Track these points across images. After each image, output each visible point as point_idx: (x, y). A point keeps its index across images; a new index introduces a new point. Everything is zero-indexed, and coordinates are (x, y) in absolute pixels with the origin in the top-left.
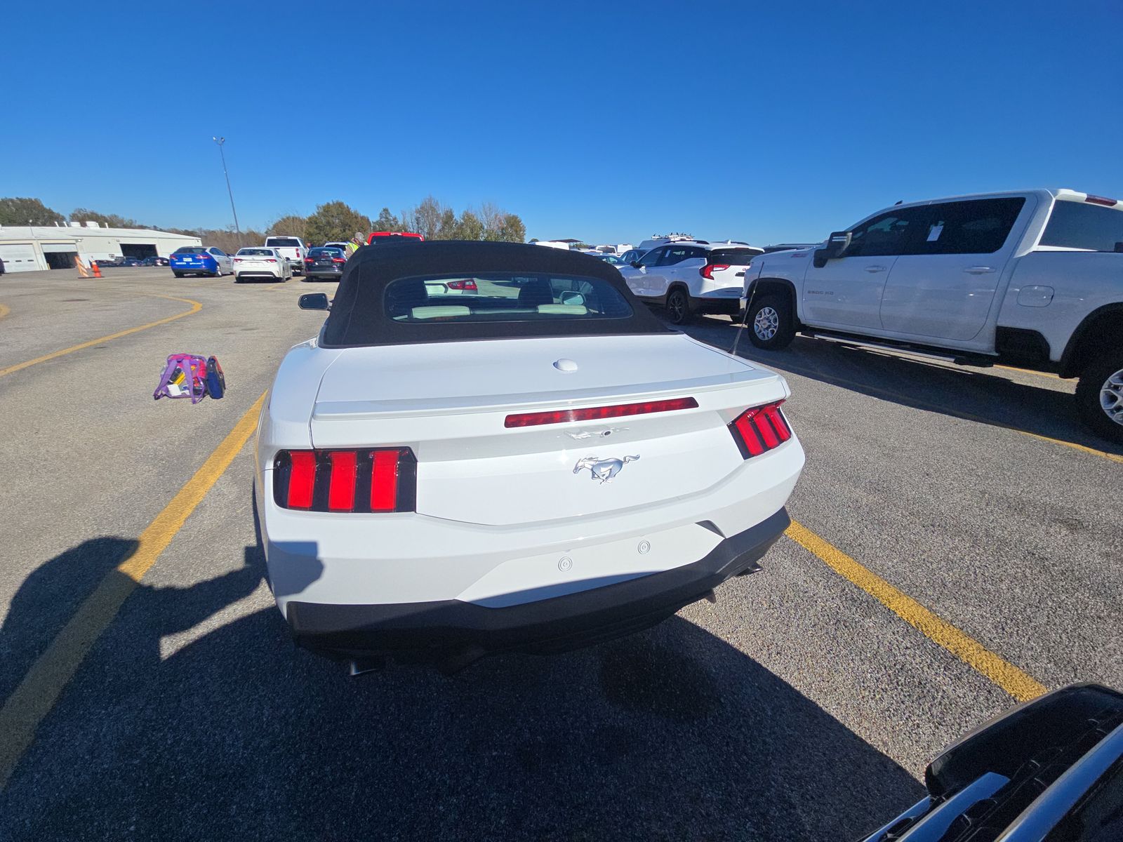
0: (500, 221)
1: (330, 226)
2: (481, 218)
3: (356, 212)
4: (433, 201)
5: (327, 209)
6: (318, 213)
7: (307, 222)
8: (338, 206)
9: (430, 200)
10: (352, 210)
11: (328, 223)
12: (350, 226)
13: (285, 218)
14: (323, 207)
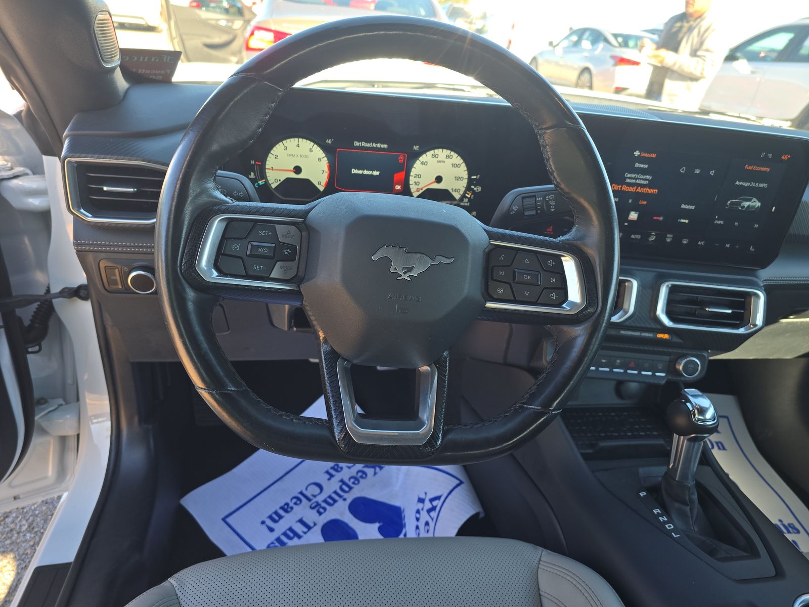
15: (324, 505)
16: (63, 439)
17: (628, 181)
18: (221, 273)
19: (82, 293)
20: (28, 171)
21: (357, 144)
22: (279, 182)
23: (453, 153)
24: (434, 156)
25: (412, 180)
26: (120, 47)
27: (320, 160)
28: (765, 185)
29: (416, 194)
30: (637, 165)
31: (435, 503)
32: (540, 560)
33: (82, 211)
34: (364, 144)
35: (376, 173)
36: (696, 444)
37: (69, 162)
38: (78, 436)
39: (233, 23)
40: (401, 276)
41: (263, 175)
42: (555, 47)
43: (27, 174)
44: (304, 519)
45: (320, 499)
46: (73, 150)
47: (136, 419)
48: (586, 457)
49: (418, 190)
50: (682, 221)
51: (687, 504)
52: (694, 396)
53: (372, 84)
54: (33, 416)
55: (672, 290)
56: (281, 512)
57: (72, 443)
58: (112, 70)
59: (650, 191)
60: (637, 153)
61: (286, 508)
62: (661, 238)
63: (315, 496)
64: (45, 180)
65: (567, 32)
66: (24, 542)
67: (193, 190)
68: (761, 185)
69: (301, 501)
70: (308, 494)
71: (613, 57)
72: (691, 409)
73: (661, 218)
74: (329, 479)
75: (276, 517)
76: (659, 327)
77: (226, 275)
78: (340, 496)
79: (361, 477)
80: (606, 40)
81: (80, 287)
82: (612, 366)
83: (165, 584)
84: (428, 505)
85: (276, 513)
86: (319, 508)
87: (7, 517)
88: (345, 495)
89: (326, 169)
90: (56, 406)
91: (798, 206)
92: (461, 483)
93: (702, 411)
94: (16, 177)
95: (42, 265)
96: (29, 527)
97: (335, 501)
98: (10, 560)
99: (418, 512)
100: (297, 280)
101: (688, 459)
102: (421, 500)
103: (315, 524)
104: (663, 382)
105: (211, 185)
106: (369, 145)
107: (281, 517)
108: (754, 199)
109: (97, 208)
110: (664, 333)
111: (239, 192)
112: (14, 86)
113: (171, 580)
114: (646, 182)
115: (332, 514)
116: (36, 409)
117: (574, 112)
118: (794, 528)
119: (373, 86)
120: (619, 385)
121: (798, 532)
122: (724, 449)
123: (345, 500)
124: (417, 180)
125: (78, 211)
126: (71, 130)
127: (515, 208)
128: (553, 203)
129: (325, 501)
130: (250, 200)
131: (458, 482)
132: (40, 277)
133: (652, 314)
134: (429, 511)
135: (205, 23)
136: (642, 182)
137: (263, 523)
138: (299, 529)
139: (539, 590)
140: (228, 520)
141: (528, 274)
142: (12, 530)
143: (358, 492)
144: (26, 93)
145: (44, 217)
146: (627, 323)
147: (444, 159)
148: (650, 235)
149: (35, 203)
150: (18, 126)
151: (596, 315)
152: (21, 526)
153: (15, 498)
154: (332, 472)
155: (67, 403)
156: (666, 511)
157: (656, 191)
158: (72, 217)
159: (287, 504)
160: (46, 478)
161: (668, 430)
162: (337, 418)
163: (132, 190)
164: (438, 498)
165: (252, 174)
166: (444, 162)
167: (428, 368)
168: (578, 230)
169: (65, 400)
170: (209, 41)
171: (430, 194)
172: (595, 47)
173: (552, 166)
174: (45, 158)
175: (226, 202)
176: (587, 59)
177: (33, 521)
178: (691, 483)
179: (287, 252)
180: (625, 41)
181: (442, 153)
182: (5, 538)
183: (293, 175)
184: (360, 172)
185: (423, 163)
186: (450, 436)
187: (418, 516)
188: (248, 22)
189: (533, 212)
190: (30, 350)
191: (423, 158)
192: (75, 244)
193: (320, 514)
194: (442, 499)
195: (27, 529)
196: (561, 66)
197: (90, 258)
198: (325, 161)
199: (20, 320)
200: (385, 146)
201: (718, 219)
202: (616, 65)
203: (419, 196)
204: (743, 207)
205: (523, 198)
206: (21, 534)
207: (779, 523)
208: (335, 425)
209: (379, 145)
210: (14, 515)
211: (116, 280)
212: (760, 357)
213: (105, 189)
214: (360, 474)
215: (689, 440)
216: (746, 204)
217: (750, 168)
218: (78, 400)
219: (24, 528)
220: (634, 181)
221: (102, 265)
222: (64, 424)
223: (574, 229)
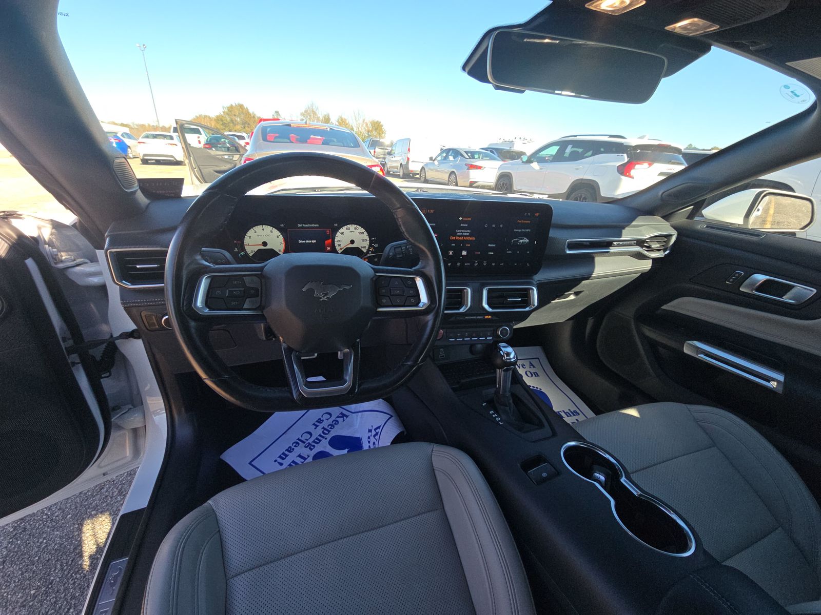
0: (367, 124)
1: (233, 123)
2: (351, 122)
3: (253, 113)
4: (314, 108)
5: (231, 109)
6: (224, 112)
7: (215, 120)
8: (239, 107)
9: (312, 105)
10: (251, 111)
11: (232, 121)
12: (249, 124)
13: (198, 116)
14: (228, 108)
15: (313, 444)
16: (135, 431)
17: (458, 234)
18: (211, 309)
19: (135, 335)
20: (87, 261)
21: (299, 225)
22: (254, 252)
23: (358, 226)
24: (347, 229)
25: (336, 244)
26: (137, 178)
27: (278, 237)
28: (529, 230)
29: (340, 252)
30: (462, 225)
31: (377, 431)
32: (433, 450)
33: (124, 282)
34: (304, 225)
35: (314, 241)
36: (508, 372)
37: (110, 252)
38: (145, 426)
39: (233, 156)
40: (321, 298)
41: (243, 249)
42: (434, 160)
43: (86, 263)
44: (301, 454)
45: (311, 441)
46: (112, 244)
47: (183, 409)
48: (454, 390)
49: (341, 249)
50: (490, 253)
51: (506, 406)
52: (504, 347)
53: (314, 189)
54: (110, 418)
55: (489, 291)
56: (287, 453)
57: (141, 432)
58: (135, 192)
59: (471, 239)
60: (461, 219)
61: (290, 450)
62: (480, 263)
63: (307, 440)
64: (100, 265)
65: (439, 152)
66: (116, 503)
67: (187, 261)
68: (527, 230)
69: (298, 444)
70: (303, 439)
71: (466, 165)
72: (502, 354)
73: (479, 253)
74: (315, 428)
75: (283, 456)
76: (484, 312)
77: (214, 310)
78: (323, 437)
79: (335, 424)
80: (462, 155)
81: (133, 331)
82: (463, 337)
83: (205, 504)
84: (374, 433)
85: (283, 454)
86: (310, 447)
87: (103, 488)
88: (326, 436)
89: (283, 242)
90: (127, 410)
91: (547, 239)
92: (392, 416)
93: (508, 354)
94: (78, 265)
95: (105, 319)
96: (119, 492)
97: (320, 441)
98: (107, 516)
99: (369, 438)
100: (261, 308)
101: (505, 382)
102: (370, 431)
103: (308, 456)
104: (491, 342)
105: (199, 257)
106: (307, 226)
107: (287, 456)
108: (525, 238)
109: (134, 279)
110: (488, 315)
111: (221, 260)
112: (67, 208)
113: (210, 502)
114: (468, 234)
115: (318, 448)
116: (112, 413)
117: (409, 198)
118: (577, 413)
119: (315, 191)
120: (472, 346)
121: (579, 414)
122: (538, 376)
123: (326, 439)
124: (339, 243)
125: (121, 282)
126: (110, 232)
127: (391, 254)
128: (411, 250)
129: (314, 442)
130: (230, 264)
131: (390, 416)
132: (104, 328)
133: (480, 306)
134: (374, 436)
135: (214, 158)
136: (466, 234)
137: (275, 461)
138: (299, 460)
139: (433, 466)
140: (253, 463)
141: (398, 290)
142: (106, 497)
143: (334, 433)
144: (75, 211)
145: (103, 288)
146: (468, 312)
147: (354, 230)
148: (475, 263)
149: (95, 280)
150: (76, 232)
151: (436, 308)
152: (113, 493)
153: (104, 474)
154: (317, 424)
155: (135, 407)
156: (496, 412)
157: (474, 238)
158: (118, 287)
159: (290, 447)
160: (126, 457)
161: (494, 367)
162: (294, 385)
163: (156, 266)
164: (379, 427)
165: (236, 249)
166: (354, 232)
167: (348, 350)
168: (421, 263)
169: (132, 405)
170: (218, 169)
171: (348, 251)
172: (456, 159)
173: (403, 229)
174: (97, 251)
175: (211, 267)
176: (454, 167)
177: (122, 488)
178: (508, 394)
179: (253, 292)
180: (472, 154)
181: (352, 227)
182: (102, 502)
183: (263, 247)
184: (304, 242)
185: (341, 233)
186: (362, 387)
187: (369, 440)
188: (242, 155)
189: (401, 256)
190: (103, 376)
191: (341, 230)
192: (122, 303)
193: (311, 449)
194: (381, 427)
195: (117, 494)
196: (439, 171)
197: (134, 310)
198: (281, 238)
199: (93, 357)
200: (318, 225)
201: (508, 251)
202: (468, 169)
203: (342, 253)
204: (520, 243)
205: (395, 248)
206: (114, 498)
207: (569, 411)
208: (293, 389)
209: (313, 225)
210: (108, 486)
211: (154, 323)
212: (547, 323)
213: (138, 266)
214: (334, 422)
215: (504, 371)
216: (521, 241)
217: (520, 222)
218: (142, 404)
219: (115, 494)
220: (461, 234)
221: (143, 314)
222: (135, 420)
223: (420, 263)
